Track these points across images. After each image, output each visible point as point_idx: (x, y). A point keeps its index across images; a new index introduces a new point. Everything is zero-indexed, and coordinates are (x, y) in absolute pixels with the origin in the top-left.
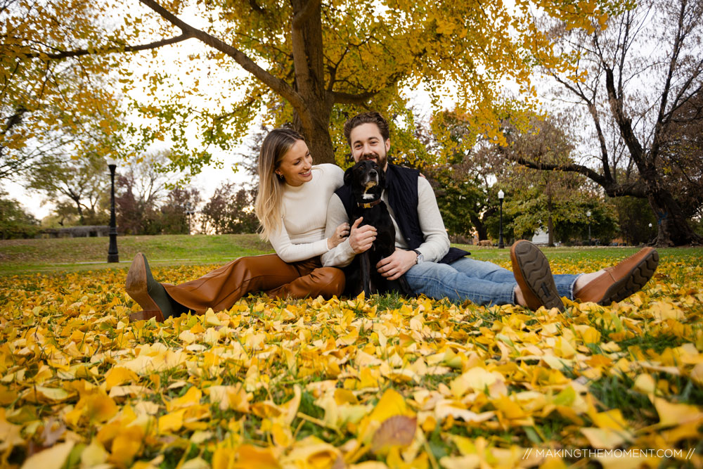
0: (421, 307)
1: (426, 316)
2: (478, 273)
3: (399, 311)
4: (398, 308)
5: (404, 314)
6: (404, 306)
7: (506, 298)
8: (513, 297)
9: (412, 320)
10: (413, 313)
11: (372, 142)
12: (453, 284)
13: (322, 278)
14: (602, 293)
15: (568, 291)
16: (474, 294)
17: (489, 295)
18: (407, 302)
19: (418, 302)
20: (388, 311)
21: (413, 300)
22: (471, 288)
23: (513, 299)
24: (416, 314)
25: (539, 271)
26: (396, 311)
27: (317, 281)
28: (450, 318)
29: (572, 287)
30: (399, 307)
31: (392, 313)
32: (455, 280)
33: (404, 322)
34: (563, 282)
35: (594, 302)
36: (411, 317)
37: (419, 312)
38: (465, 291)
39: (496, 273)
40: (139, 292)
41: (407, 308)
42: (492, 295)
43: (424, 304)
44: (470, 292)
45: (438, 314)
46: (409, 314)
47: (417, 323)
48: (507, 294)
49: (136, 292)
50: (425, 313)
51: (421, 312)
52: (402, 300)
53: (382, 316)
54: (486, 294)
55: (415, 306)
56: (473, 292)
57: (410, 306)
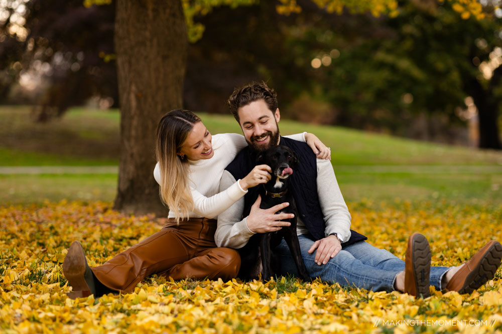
0: (314, 292)
1: (316, 299)
2: (372, 261)
3: (295, 294)
4: (294, 292)
5: (300, 297)
6: (299, 290)
7: (388, 282)
8: (394, 281)
9: (305, 302)
10: (306, 297)
11: (262, 121)
12: (349, 268)
13: (221, 260)
14: (461, 284)
15: (438, 281)
16: (365, 277)
17: (376, 279)
18: (302, 287)
19: (312, 286)
20: (286, 294)
21: (307, 285)
22: (363, 272)
23: (393, 283)
24: (309, 297)
25: (424, 260)
26: (293, 294)
27: (217, 262)
28: (334, 301)
29: (441, 278)
30: (295, 290)
31: (289, 296)
32: (352, 265)
33: (299, 302)
34: (436, 273)
35: (456, 291)
36: (305, 299)
37: (312, 295)
38: (357, 274)
39: (388, 261)
40: (77, 274)
41: (301, 292)
42: (378, 279)
43: (316, 288)
44: (362, 276)
45: (326, 297)
46: (303, 297)
47: (309, 304)
48: (390, 279)
49: (74, 274)
50: (316, 296)
51: (313, 295)
52: (298, 285)
53: (282, 298)
54: (374, 278)
55: (309, 290)
56: (364, 276)
57: (305, 291)
